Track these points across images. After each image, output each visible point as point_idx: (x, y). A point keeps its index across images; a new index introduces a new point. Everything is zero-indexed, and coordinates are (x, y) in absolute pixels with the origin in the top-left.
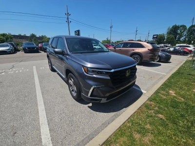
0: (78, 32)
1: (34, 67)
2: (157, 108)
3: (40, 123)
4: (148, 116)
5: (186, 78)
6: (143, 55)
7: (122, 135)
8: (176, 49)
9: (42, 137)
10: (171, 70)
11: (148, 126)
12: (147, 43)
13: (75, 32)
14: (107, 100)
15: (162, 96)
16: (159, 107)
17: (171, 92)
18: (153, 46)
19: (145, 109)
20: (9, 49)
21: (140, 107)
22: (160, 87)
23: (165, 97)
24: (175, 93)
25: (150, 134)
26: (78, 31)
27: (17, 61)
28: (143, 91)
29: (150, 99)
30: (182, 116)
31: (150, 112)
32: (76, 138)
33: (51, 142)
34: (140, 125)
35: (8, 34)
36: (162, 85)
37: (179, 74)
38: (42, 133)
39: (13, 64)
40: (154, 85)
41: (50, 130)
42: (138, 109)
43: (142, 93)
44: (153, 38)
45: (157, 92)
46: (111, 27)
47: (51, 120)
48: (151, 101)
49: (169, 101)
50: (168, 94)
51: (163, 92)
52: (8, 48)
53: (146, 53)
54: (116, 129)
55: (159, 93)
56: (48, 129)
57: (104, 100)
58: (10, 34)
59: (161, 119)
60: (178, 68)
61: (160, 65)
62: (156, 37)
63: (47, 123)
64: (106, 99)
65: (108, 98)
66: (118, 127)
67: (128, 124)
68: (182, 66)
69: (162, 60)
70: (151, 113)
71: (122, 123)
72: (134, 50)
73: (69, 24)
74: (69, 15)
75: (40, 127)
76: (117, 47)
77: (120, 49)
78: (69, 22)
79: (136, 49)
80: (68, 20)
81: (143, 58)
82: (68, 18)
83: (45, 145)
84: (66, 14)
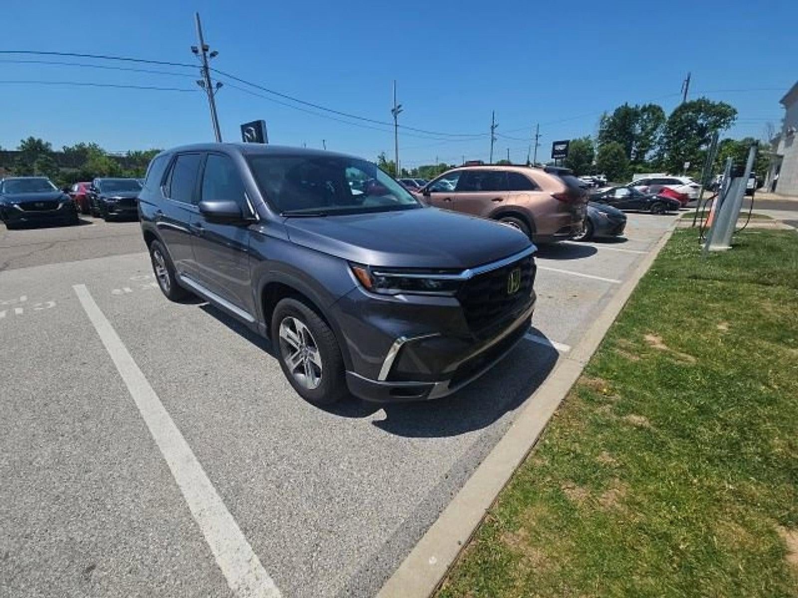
0: (256, 131)
1: (81, 290)
2: (618, 397)
3: (194, 510)
4: (599, 426)
5: (685, 290)
6: (536, 216)
7: (527, 499)
8: (637, 193)
9: (219, 561)
10: (634, 266)
11: (605, 458)
12: (547, 171)
13: (244, 128)
14: (450, 387)
15: (625, 354)
16: (623, 392)
17: (649, 338)
18: (568, 184)
19: (580, 404)
21: (564, 401)
22: (613, 326)
23: (635, 359)
24: (663, 342)
25: (617, 480)
26: (259, 126)
28: (557, 346)
29: (590, 370)
30: (702, 410)
31: (599, 411)
32: (360, 540)
33: (262, 571)
34: (577, 456)
36: (618, 319)
37: (662, 276)
38: (213, 547)
40: (589, 320)
41: (245, 531)
42: (560, 407)
43: (555, 354)
44: (555, 153)
45: (606, 345)
46: (396, 112)
47: (238, 491)
48: (595, 375)
49: (651, 370)
50: (644, 348)
51: (623, 342)
53: (545, 208)
54: (503, 482)
55: (613, 345)
56: (235, 526)
57: (440, 389)
59: (641, 428)
60: (655, 257)
61: (594, 251)
62: (565, 151)
63: (223, 508)
65: (455, 379)
66: (508, 476)
67: (539, 462)
68: (665, 250)
69: (597, 234)
70: (604, 414)
71: (517, 462)
72: (500, 200)
73: (211, 96)
74: (213, 55)
75: (196, 525)
76: (435, 191)
77: (449, 199)
78: (214, 86)
79: (508, 196)
80: (208, 76)
81: (537, 230)
82: (206, 68)
83: (243, 587)
84: (196, 52)
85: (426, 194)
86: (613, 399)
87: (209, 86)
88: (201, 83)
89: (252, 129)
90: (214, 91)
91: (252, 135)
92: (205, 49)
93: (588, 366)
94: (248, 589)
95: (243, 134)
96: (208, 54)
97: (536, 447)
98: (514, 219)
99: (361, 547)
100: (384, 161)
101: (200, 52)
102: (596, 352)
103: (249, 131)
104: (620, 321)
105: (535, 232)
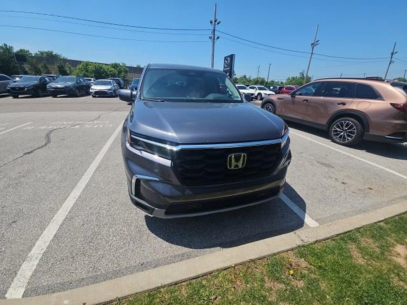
2: (300, 284)
9: (38, 243)
12: (394, 85)
14: (166, 213)
15: (355, 253)
19: (262, 270)
20: (110, 90)
21: (252, 261)
22: (372, 225)
23: (361, 261)
26: (232, 57)
27: (109, 110)
28: (308, 220)
29: (303, 250)
31: (269, 284)
33: (40, 256)
35: (121, 64)
36: (386, 221)
38: (42, 236)
39: (102, 112)
41: (55, 236)
45: (346, 237)
47: (72, 218)
51: (368, 242)
52: (109, 87)
54: (146, 288)
55: (354, 240)
56: (54, 233)
58: (124, 65)
64: (164, 210)
65: (169, 210)
66: (153, 286)
72: (344, 104)
73: (214, 43)
74: (218, 23)
75: (48, 225)
76: (300, 95)
77: (307, 100)
78: (216, 38)
79: (352, 102)
80: (214, 34)
81: (370, 130)
82: (214, 30)
83: (31, 258)
84: (211, 23)
85: (293, 95)
86: (294, 283)
87: (214, 39)
88: (210, 38)
89: (229, 58)
90: (215, 40)
91: (228, 62)
92: (215, 21)
93: (303, 246)
94: (31, 259)
95: (224, 61)
96: (216, 23)
97: (194, 281)
98: (352, 119)
99: (73, 273)
100: (303, 76)
101: (213, 22)
102: (328, 239)
103: (227, 60)
104: (386, 223)
105: (369, 132)
